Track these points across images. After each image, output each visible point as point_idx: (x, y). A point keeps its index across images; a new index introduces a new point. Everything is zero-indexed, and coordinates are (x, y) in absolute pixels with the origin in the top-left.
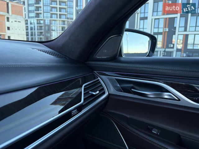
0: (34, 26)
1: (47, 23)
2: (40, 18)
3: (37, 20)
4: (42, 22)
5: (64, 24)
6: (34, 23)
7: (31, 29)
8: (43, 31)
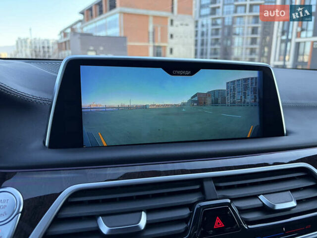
0: (207, 30)
1: (226, 23)
2: (217, 16)
3: (213, 19)
4: (219, 21)
5: (257, 22)
6: (207, 25)
7: (203, 34)
8: (219, 37)
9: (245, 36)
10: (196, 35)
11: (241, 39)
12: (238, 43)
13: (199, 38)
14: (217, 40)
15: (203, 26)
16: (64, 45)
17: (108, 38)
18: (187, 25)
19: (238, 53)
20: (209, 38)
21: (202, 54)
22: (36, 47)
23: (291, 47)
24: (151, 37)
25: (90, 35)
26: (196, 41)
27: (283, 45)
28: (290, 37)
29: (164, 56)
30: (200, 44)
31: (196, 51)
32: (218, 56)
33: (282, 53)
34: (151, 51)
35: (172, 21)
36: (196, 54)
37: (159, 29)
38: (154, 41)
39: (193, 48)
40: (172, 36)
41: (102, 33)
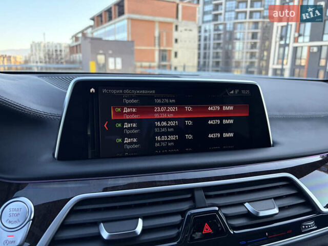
0: (210, 35)
1: (228, 29)
2: (219, 22)
3: (215, 25)
4: (221, 27)
5: (256, 28)
6: (210, 30)
7: (205, 39)
8: (221, 41)
9: (246, 41)
10: (200, 40)
11: (241, 43)
12: (239, 47)
13: (202, 43)
14: (219, 44)
15: (206, 31)
16: (75, 47)
17: (116, 42)
18: (190, 30)
19: (239, 56)
20: (212, 43)
22: (49, 50)
23: (289, 51)
24: (157, 41)
25: (100, 39)
26: (199, 45)
27: (282, 50)
28: (287, 42)
30: (203, 48)
31: (199, 54)
33: (281, 56)
34: (157, 54)
35: (177, 27)
37: (164, 34)
38: (159, 45)
39: (196, 51)
40: (176, 41)
41: (111, 38)
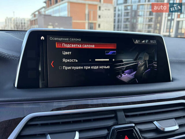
0: (122, 13)
1: (134, 9)
2: (128, 4)
3: (125, 6)
4: (129, 8)
6: (121, 10)
7: (119, 16)
8: (129, 17)
10: (115, 16)
12: (141, 21)
13: (117, 18)
14: (128, 19)
15: (119, 10)
16: (34, 22)
17: (61, 18)
18: (109, 10)
19: (140, 27)
20: (123, 18)
21: (118, 28)
22: (17, 23)
23: (174, 24)
24: (87, 17)
25: (50, 16)
26: (115, 20)
27: (169, 23)
29: (95, 29)
30: (117, 22)
31: (114, 26)
32: (128, 29)
33: (168, 27)
34: (87, 25)
35: (100, 7)
36: (114, 28)
37: (92, 12)
38: (89, 20)
39: (113, 24)
40: (100, 17)
41: (57, 15)
